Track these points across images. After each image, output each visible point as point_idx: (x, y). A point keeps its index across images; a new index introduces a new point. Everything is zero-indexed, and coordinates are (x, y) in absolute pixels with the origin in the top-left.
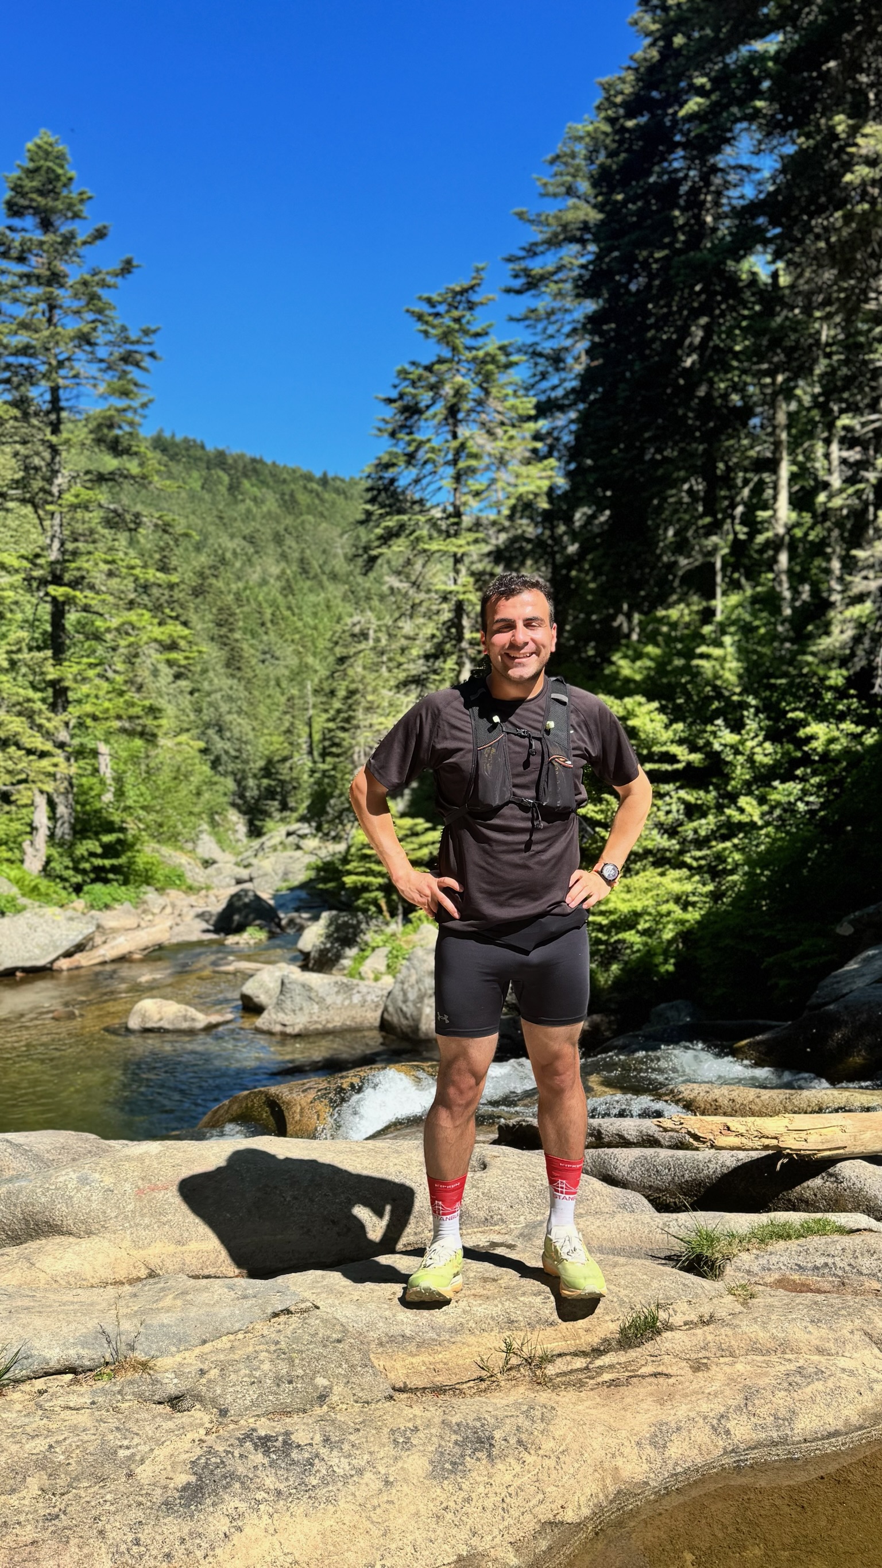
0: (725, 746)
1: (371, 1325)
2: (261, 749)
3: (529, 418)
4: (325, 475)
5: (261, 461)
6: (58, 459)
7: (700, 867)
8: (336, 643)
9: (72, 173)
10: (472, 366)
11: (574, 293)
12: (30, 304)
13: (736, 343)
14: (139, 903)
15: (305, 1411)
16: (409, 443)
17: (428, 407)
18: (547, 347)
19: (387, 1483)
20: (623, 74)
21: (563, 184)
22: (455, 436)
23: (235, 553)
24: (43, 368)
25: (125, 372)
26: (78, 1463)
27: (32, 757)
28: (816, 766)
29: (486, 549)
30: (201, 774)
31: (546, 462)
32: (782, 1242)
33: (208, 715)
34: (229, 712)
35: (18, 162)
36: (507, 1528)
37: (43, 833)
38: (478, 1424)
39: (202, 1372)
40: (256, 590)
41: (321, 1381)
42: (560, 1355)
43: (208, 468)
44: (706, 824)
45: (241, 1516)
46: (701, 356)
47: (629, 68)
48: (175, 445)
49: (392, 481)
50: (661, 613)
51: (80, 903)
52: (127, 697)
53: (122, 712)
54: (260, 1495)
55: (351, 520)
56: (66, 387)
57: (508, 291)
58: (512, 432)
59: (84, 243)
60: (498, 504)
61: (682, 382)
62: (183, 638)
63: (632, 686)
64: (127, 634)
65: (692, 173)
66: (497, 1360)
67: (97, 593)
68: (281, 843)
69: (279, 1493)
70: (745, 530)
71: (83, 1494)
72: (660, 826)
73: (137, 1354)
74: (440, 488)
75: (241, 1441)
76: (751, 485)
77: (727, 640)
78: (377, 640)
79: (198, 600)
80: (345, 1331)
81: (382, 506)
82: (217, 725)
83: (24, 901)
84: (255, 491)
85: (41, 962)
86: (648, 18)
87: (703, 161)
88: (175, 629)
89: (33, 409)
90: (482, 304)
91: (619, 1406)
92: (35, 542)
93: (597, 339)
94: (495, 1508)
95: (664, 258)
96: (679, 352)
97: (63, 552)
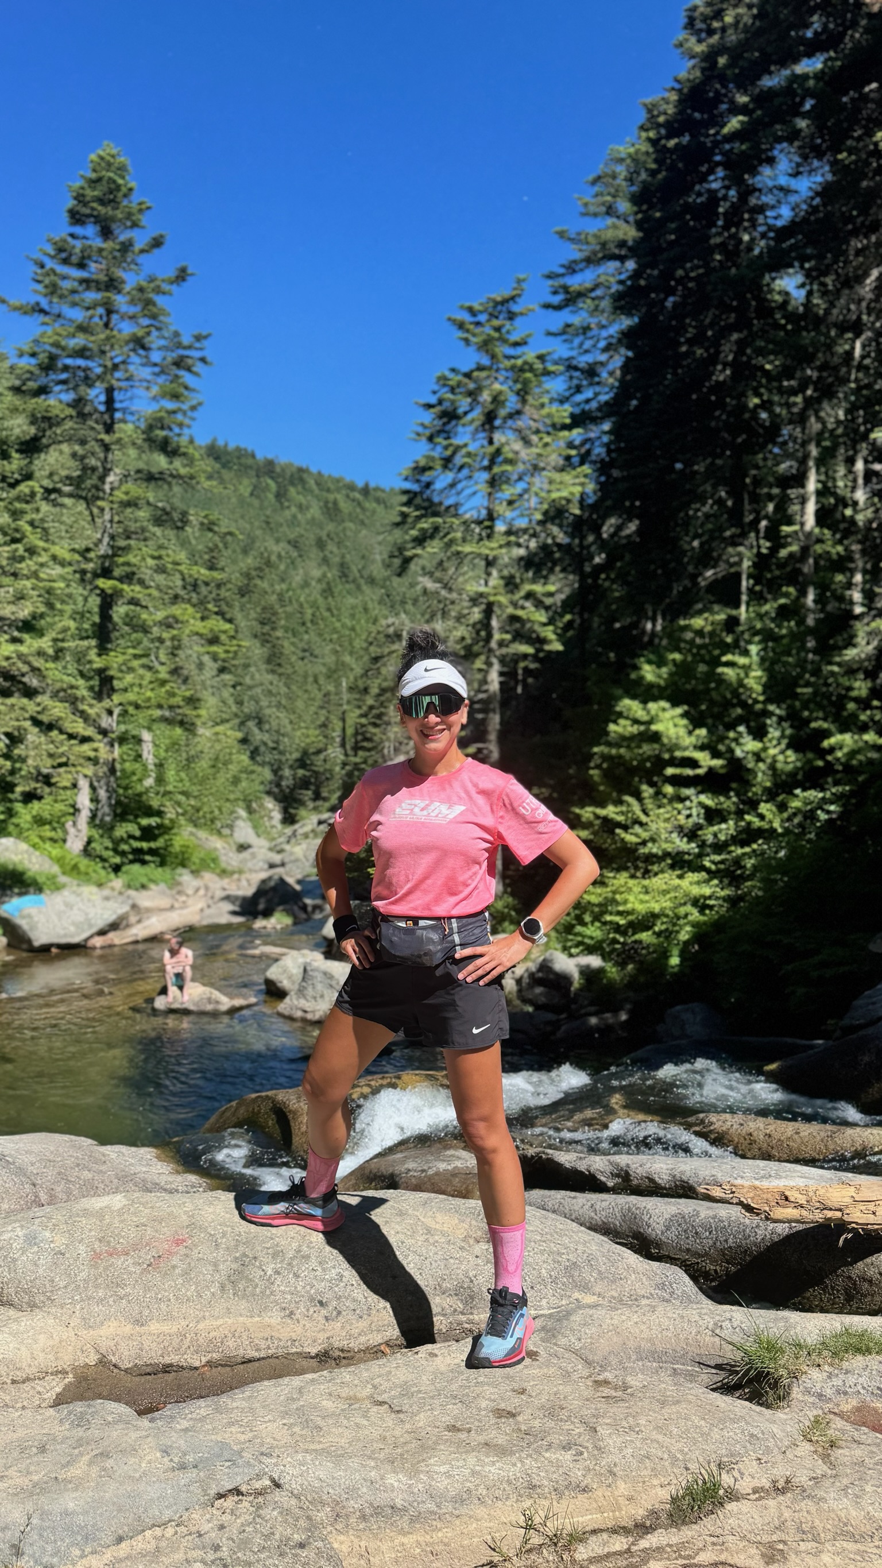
0: (747, 752)
2: (297, 741)
3: (564, 427)
4: (367, 485)
5: (306, 471)
6: (110, 457)
7: (718, 871)
8: (371, 644)
9: (133, 184)
10: (509, 374)
11: (611, 309)
12: (88, 309)
14: (175, 884)
16: (446, 448)
17: (466, 413)
18: (583, 361)
20: (667, 95)
21: (603, 204)
22: (491, 442)
23: (279, 556)
24: (99, 370)
25: (177, 377)
27: (73, 742)
28: (839, 776)
29: (518, 553)
30: (239, 762)
31: (579, 470)
32: (860, 1357)
33: (249, 708)
34: (269, 706)
35: (82, 173)
37: (85, 815)
40: (299, 591)
42: (594, 1532)
43: (258, 476)
44: (726, 829)
46: (734, 371)
47: (673, 89)
48: (226, 453)
49: (428, 485)
50: (685, 621)
51: (118, 883)
52: (169, 687)
53: (163, 702)
55: (387, 522)
56: (120, 389)
57: (547, 306)
58: (547, 439)
59: (142, 251)
60: (531, 510)
61: (713, 398)
62: (225, 632)
63: (656, 691)
64: (171, 627)
65: (730, 194)
66: (514, 1539)
67: (145, 587)
68: (313, 831)
70: (768, 544)
72: (680, 829)
74: (474, 493)
76: (776, 500)
77: (754, 649)
79: (245, 600)
81: (417, 508)
82: (257, 717)
83: (63, 879)
84: (301, 499)
85: (76, 940)
86: (693, 40)
87: (741, 181)
88: (217, 623)
89: (88, 410)
90: (522, 314)
92: (86, 537)
93: (632, 355)
95: (700, 275)
96: (711, 368)
97: (113, 547)
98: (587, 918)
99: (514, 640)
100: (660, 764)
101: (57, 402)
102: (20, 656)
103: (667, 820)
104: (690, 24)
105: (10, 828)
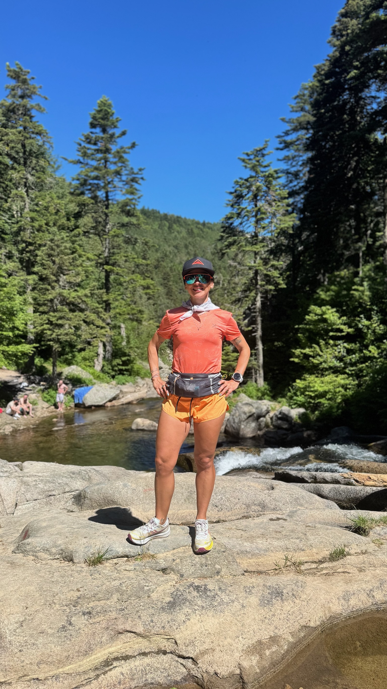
0: (364, 326)
1: (234, 546)
3: (285, 198)
4: (204, 222)
5: (180, 217)
6: (108, 218)
7: (352, 374)
9: (114, 111)
10: (263, 179)
11: (304, 149)
12: (98, 161)
13: (369, 167)
14: (135, 383)
15: (212, 577)
16: (238, 209)
17: (246, 195)
18: (293, 170)
19: (243, 606)
20: (324, 62)
21: (300, 107)
22: (256, 206)
23: (170, 252)
24: (102, 185)
25: (132, 185)
26: (131, 590)
27: (98, 329)
29: (266, 249)
31: (292, 215)
33: (159, 313)
36: (289, 627)
37: (101, 356)
38: (277, 587)
39: (174, 560)
40: (178, 266)
41: (217, 566)
42: (306, 562)
43: (161, 220)
44: (355, 357)
45: (189, 614)
46: (354, 173)
47: (327, 60)
48: (148, 212)
49: (232, 224)
50: (337, 273)
51: (114, 382)
52: (131, 306)
53: (130, 312)
54: (196, 607)
55: (214, 239)
56: (111, 191)
57: (277, 149)
58: (279, 204)
59: (118, 137)
60: (272, 231)
61: (346, 182)
62: (152, 284)
63: (325, 302)
64: (132, 283)
65: (352, 100)
66: (282, 563)
67: (121, 268)
69: (203, 607)
70: (372, 240)
71: (132, 601)
72: (336, 357)
73: (150, 552)
74: (250, 226)
75: (189, 587)
76: (374, 222)
77: (365, 284)
78: (223, 285)
79: (157, 270)
80: (226, 548)
81: (227, 233)
83: (94, 381)
84: (178, 229)
85: (101, 403)
86: (335, 40)
87: (356, 95)
88: (149, 281)
89: (99, 200)
90: (267, 154)
91: (330, 583)
92: (99, 249)
93: (312, 167)
94: (284, 619)
95: (340, 134)
96: (345, 171)
97: (109, 253)
98: (298, 393)
99: (267, 284)
100: (327, 331)
101: (86, 198)
102: (79, 297)
103: (330, 354)
104: (334, 33)
105: (74, 362)
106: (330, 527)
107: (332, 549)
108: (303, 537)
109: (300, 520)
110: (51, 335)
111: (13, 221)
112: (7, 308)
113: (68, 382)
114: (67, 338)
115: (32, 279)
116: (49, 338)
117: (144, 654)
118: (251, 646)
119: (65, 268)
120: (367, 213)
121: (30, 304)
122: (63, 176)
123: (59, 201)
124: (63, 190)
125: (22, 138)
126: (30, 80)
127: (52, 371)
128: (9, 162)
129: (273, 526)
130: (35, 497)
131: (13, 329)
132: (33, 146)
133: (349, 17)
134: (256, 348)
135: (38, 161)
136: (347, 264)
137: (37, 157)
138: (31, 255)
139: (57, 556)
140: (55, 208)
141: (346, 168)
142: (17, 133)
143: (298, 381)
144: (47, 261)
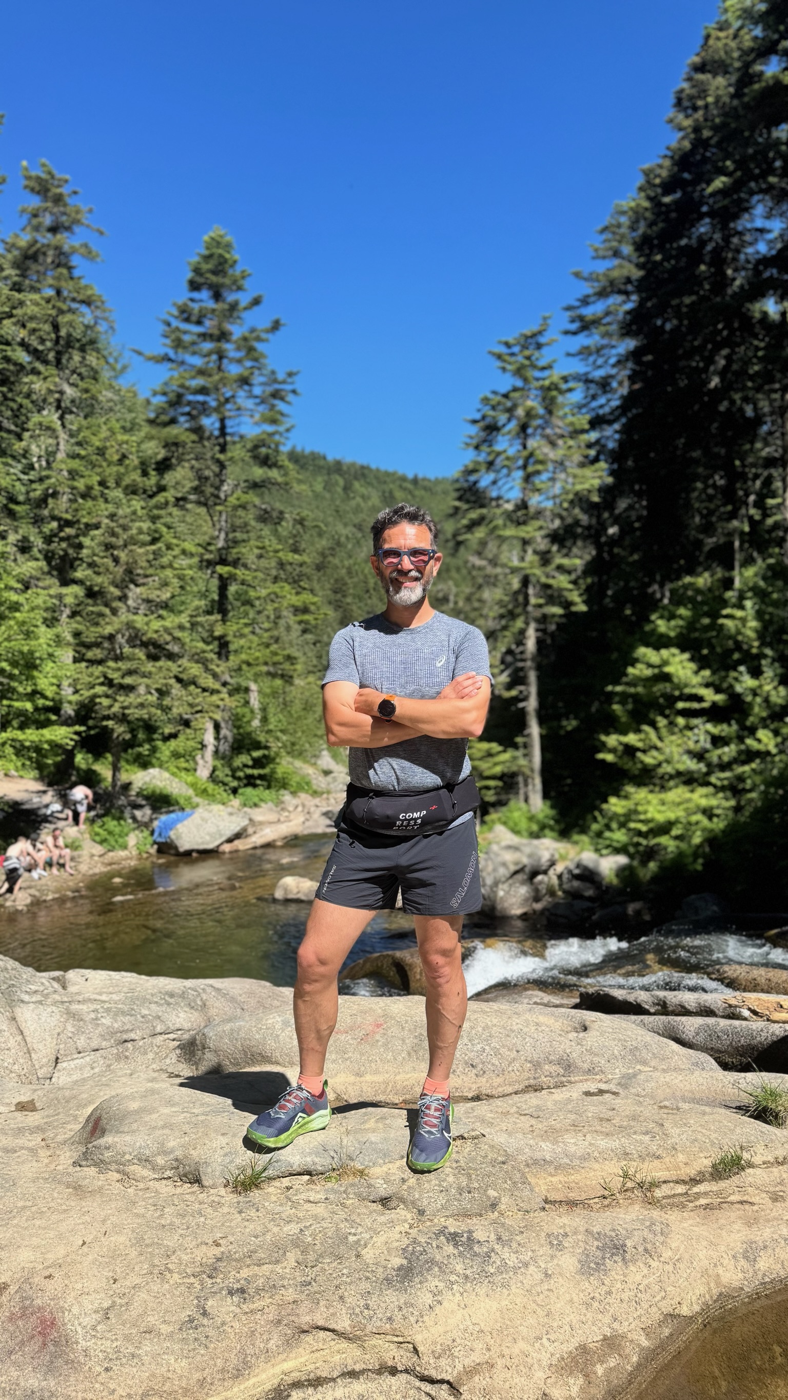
0: (746, 688)
1: (519, 1151)
3: (583, 431)
4: (416, 477)
5: (368, 467)
6: (224, 472)
7: (723, 787)
9: (237, 257)
10: (539, 393)
11: (619, 333)
12: (205, 356)
14: (279, 803)
15: (481, 1215)
16: (489, 454)
17: (504, 425)
18: (598, 374)
19: (547, 1275)
20: (660, 161)
21: (611, 248)
22: (525, 447)
23: (347, 538)
24: (214, 404)
25: (274, 405)
26: (321, 1244)
27: (206, 694)
29: (544, 532)
31: (597, 465)
35: (197, 251)
36: (640, 1317)
37: (210, 749)
38: (613, 1234)
39: (403, 1181)
41: (492, 1193)
42: (665, 1182)
43: (329, 474)
44: (729, 752)
45: (440, 1292)
46: (723, 380)
47: (666, 156)
48: (304, 457)
49: (475, 483)
50: (688, 580)
51: (236, 802)
52: (271, 648)
53: (268, 660)
54: (453, 1278)
56: (230, 417)
57: (567, 333)
58: (571, 443)
59: (245, 309)
60: (555, 498)
61: (707, 399)
62: (314, 604)
63: (664, 640)
64: (272, 601)
65: (716, 236)
66: (617, 1183)
67: (250, 570)
69: (467, 1277)
70: (758, 513)
71: (326, 1266)
72: (689, 752)
73: (355, 1163)
74: (512, 488)
75: (437, 1235)
76: (762, 478)
77: (748, 604)
78: (456, 603)
79: (321, 574)
80: (507, 1155)
81: (468, 502)
83: (197, 800)
84: (363, 490)
85: (211, 846)
86: (681, 116)
87: (724, 227)
88: (307, 597)
89: (207, 434)
90: (547, 344)
91: (715, 1226)
92: (205, 534)
93: (638, 368)
94: (630, 1301)
95: (693, 303)
96: (704, 376)
97: (226, 540)
98: (614, 825)
99: (547, 604)
100: (671, 700)
101: (179, 431)
102: (167, 630)
103: (679, 745)
104: (679, 103)
105: (154, 761)
106: (708, 1109)
107: (716, 1156)
108: (656, 1129)
109: (643, 1093)
110: (110, 707)
111: (32, 477)
112: (21, 652)
113: (144, 802)
114: (143, 713)
115: (73, 593)
116: (106, 713)
117: (353, 1374)
118: (566, 1356)
119: (140, 571)
120: (750, 460)
121: (68, 644)
122: (134, 385)
123: (125, 438)
124: (133, 415)
125: (53, 312)
126: (69, 195)
127: (110, 779)
128: (23, 357)
129: (594, 1107)
130: (94, 1045)
131: (35, 694)
132: (74, 328)
133: (709, 72)
134: (526, 732)
135: (84, 358)
136: (710, 562)
137: (82, 349)
138: (70, 545)
139: (168, 1173)
140: (117, 451)
141: (706, 370)
142: (43, 302)
143: (613, 800)
144: (103, 557)
